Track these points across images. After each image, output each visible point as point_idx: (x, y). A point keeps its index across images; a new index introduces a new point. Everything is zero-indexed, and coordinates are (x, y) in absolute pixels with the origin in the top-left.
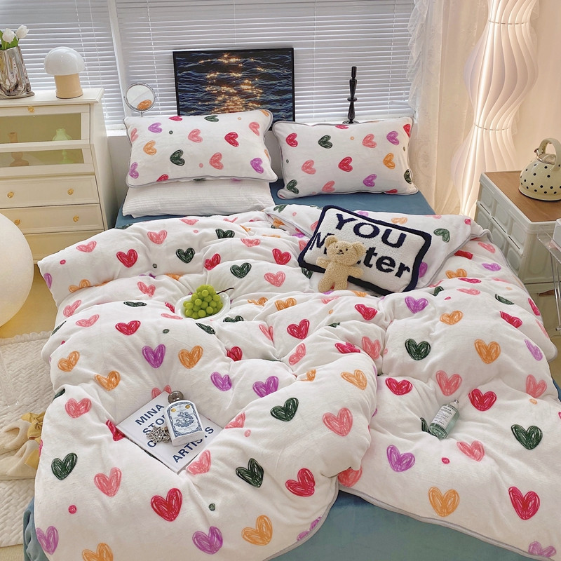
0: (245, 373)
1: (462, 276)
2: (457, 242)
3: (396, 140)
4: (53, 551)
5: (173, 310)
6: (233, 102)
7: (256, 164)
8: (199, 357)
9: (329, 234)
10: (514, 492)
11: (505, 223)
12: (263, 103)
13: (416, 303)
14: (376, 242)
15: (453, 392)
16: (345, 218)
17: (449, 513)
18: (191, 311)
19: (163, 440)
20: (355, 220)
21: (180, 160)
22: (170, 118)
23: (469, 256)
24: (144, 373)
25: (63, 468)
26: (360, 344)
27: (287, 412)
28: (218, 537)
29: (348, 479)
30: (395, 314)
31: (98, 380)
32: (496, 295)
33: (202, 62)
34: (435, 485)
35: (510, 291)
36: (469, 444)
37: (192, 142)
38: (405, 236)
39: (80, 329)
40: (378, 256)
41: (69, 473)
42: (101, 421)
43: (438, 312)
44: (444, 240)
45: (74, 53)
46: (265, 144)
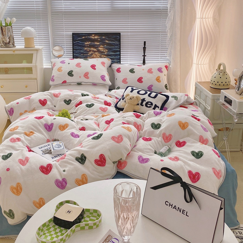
2: (181, 101)
3: (161, 71)
6: (95, 55)
7: (103, 78)
8: (67, 127)
10: (190, 172)
11: (204, 99)
12: (108, 56)
13: (158, 113)
14: (146, 96)
15: (169, 141)
16: (134, 89)
19: (48, 153)
20: (138, 89)
21: (72, 74)
22: (70, 59)
23: (186, 108)
24: (44, 133)
26: (133, 124)
27: (98, 137)
28: (65, 182)
30: (149, 116)
32: (193, 114)
34: (157, 168)
36: (173, 158)
37: (77, 67)
38: (158, 95)
40: (146, 101)
42: (24, 145)
43: (166, 115)
44: (175, 100)
45: (32, 29)
46: (107, 71)
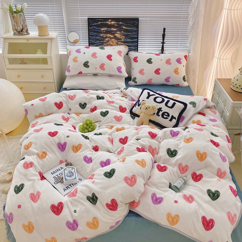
0: (98, 157)
1: (199, 123)
2: (199, 108)
3: (180, 62)
4: (11, 223)
5: (75, 128)
6: (112, 41)
7: (119, 69)
8: (80, 149)
9: (143, 101)
10: (204, 218)
11: (223, 101)
12: (125, 42)
13: (174, 133)
14: (163, 105)
15: (185, 172)
16: (151, 94)
17: (174, 224)
18: (82, 129)
19: (60, 182)
20: (155, 95)
21: (87, 65)
22: (85, 47)
23: (204, 115)
24: (57, 153)
25: (19, 189)
26: (148, 149)
27: (110, 174)
28: (76, 224)
29: (134, 206)
30: (165, 137)
31: (38, 154)
32: (211, 132)
33: (100, 23)
34: (170, 212)
35: (218, 131)
36: (188, 196)
37: (93, 58)
38: (175, 103)
39: (34, 133)
40: (163, 112)
41: (20, 192)
42: (37, 171)
43: (183, 138)
44: (193, 107)
45: (46, 16)
46: (124, 60)
